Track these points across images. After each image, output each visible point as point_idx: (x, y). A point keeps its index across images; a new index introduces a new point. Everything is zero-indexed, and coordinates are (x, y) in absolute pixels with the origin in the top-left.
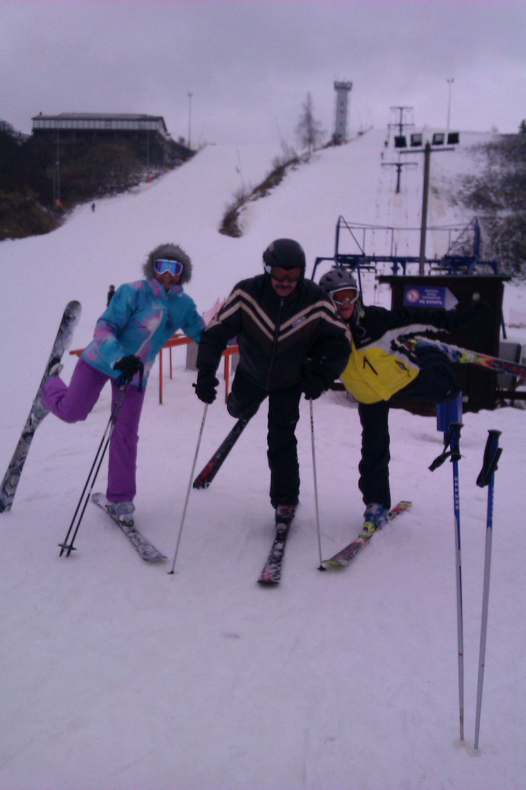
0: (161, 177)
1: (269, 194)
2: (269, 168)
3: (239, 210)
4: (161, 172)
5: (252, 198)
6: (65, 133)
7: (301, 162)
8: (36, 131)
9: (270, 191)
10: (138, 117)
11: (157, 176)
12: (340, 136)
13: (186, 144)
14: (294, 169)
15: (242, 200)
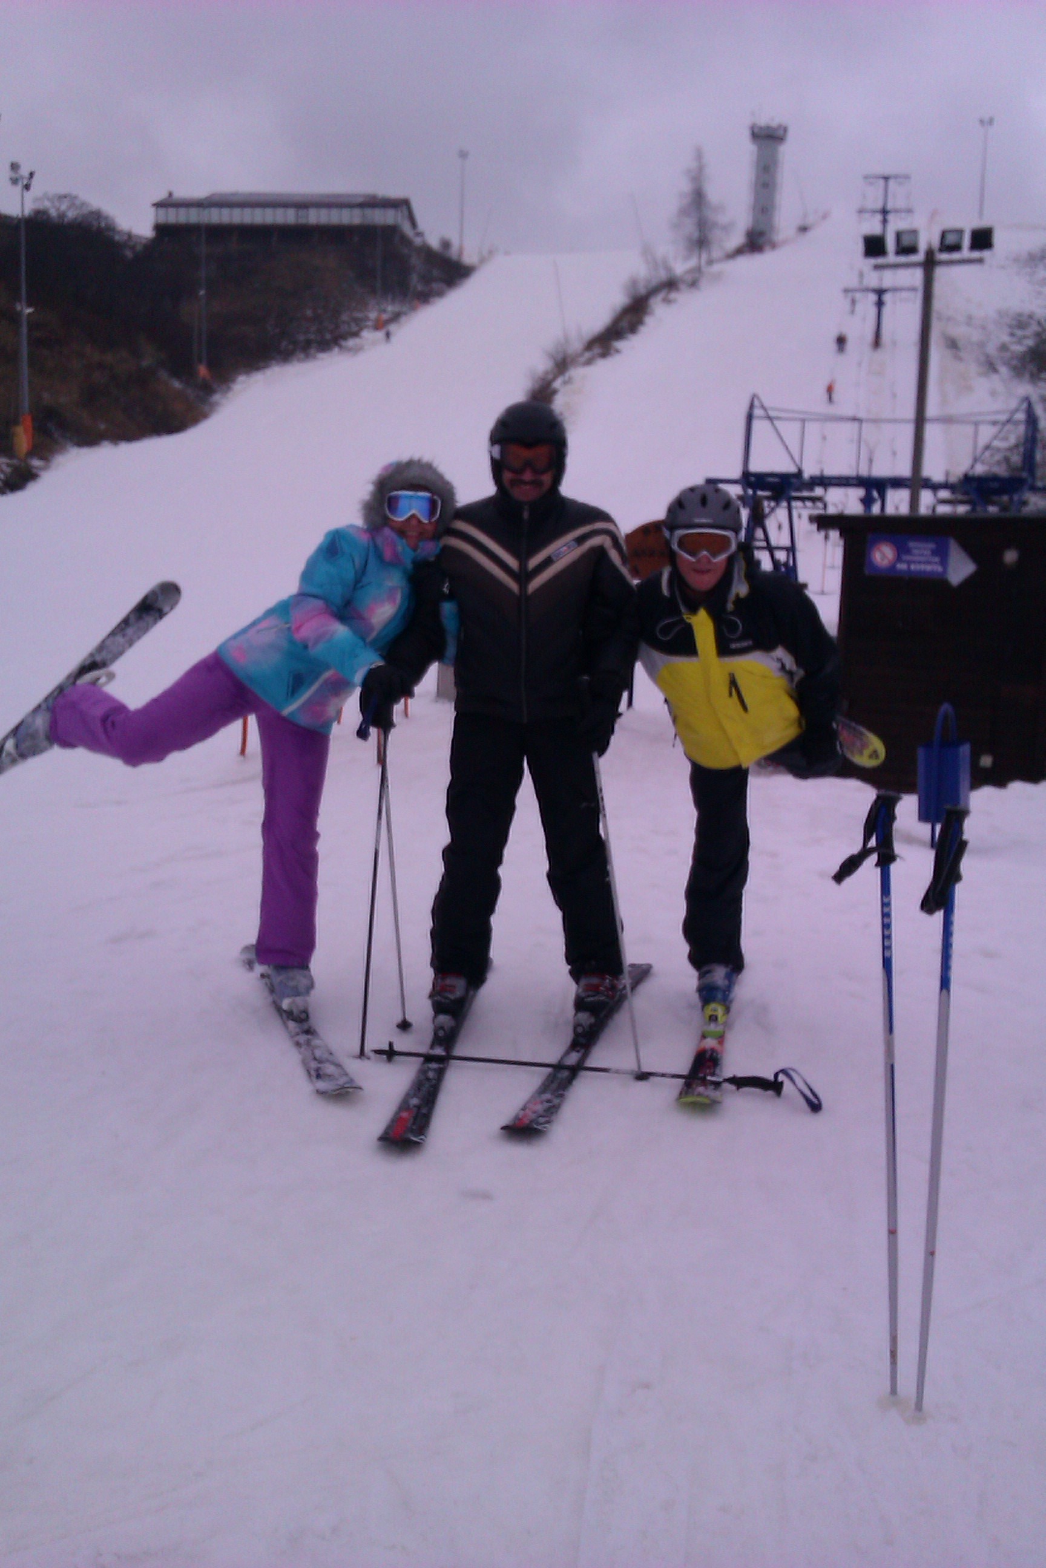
0: (403, 319)
1: (618, 351)
2: (619, 299)
3: (557, 384)
4: (404, 309)
5: (582, 359)
6: (217, 233)
7: (682, 287)
8: (162, 230)
9: (619, 344)
10: (360, 200)
11: (396, 317)
12: (761, 234)
13: (453, 253)
14: (667, 301)
15: (562, 364)
